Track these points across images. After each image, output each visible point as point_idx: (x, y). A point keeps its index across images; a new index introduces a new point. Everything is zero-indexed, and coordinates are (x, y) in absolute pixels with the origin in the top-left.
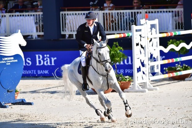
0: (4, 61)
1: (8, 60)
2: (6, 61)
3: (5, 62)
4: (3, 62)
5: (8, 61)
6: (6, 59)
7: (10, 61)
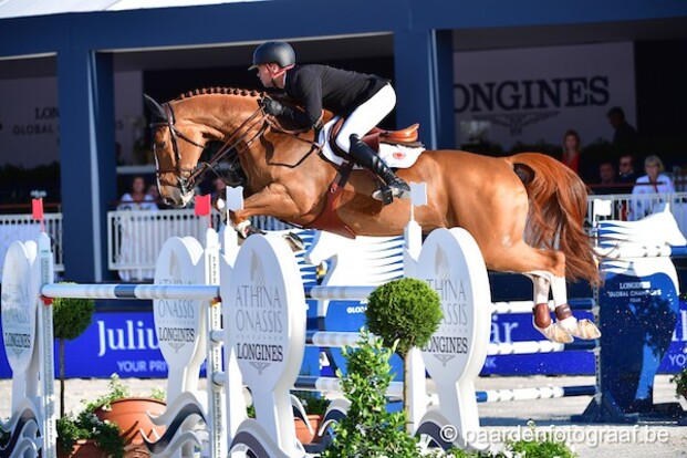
0: (624, 290)
1: (634, 290)
2: (629, 290)
3: (625, 294)
4: (621, 294)
5: (636, 293)
6: (630, 285)
7: (640, 294)
